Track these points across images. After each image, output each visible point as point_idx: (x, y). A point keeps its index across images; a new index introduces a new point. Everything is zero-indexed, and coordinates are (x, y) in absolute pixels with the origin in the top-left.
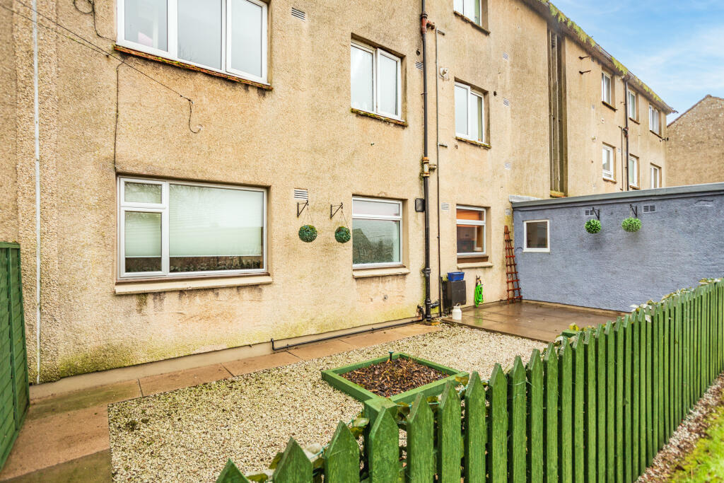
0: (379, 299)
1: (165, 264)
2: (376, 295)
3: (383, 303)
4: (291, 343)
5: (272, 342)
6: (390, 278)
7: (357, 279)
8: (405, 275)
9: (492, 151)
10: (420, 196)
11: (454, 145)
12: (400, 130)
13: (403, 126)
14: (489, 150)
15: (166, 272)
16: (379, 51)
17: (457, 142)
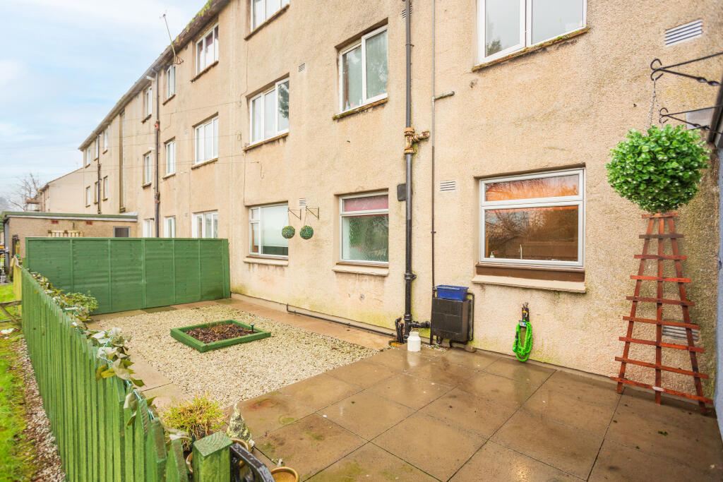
0: (356, 296)
1: (260, 249)
2: (353, 292)
3: (360, 302)
4: (298, 311)
5: (287, 305)
6: (367, 278)
7: (337, 272)
8: (384, 276)
9: (594, 36)
10: (403, 182)
11: (469, 84)
12: (380, 110)
13: (382, 104)
14: (582, 42)
15: (260, 253)
16: (364, 38)
17: (475, 76)
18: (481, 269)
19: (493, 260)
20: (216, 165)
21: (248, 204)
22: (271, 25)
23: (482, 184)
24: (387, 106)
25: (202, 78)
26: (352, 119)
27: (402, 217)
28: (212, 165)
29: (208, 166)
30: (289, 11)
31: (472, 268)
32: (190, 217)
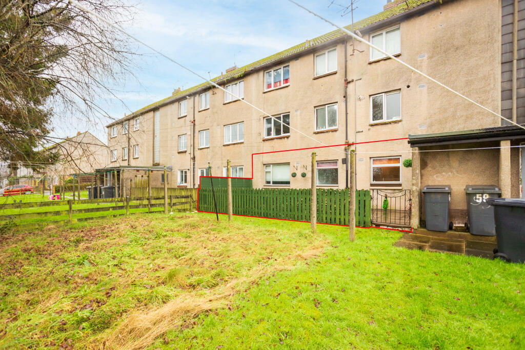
1: (271, 182)
9: (403, 122)
10: (345, 157)
11: (368, 129)
12: (335, 133)
13: (335, 131)
14: (400, 123)
15: (271, 184)
16: (327, 106)
17: (370, 127)
18: (372, 185)
19: (375, 182)
20: (242, 145)
21: (265, 163)
22: (279, 90)
23: (372, 159)
24: (338, 132)
25: (231, 104)
26: (322, 134)
27: (343, 169)
28: (240, 145)
29: (236, 145)
30: (289, 87)
31: (369, 185)
32: (222, 169)
